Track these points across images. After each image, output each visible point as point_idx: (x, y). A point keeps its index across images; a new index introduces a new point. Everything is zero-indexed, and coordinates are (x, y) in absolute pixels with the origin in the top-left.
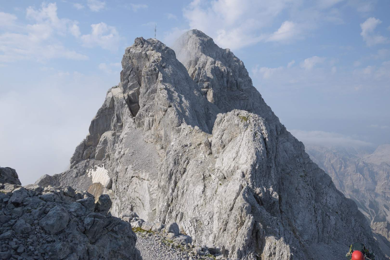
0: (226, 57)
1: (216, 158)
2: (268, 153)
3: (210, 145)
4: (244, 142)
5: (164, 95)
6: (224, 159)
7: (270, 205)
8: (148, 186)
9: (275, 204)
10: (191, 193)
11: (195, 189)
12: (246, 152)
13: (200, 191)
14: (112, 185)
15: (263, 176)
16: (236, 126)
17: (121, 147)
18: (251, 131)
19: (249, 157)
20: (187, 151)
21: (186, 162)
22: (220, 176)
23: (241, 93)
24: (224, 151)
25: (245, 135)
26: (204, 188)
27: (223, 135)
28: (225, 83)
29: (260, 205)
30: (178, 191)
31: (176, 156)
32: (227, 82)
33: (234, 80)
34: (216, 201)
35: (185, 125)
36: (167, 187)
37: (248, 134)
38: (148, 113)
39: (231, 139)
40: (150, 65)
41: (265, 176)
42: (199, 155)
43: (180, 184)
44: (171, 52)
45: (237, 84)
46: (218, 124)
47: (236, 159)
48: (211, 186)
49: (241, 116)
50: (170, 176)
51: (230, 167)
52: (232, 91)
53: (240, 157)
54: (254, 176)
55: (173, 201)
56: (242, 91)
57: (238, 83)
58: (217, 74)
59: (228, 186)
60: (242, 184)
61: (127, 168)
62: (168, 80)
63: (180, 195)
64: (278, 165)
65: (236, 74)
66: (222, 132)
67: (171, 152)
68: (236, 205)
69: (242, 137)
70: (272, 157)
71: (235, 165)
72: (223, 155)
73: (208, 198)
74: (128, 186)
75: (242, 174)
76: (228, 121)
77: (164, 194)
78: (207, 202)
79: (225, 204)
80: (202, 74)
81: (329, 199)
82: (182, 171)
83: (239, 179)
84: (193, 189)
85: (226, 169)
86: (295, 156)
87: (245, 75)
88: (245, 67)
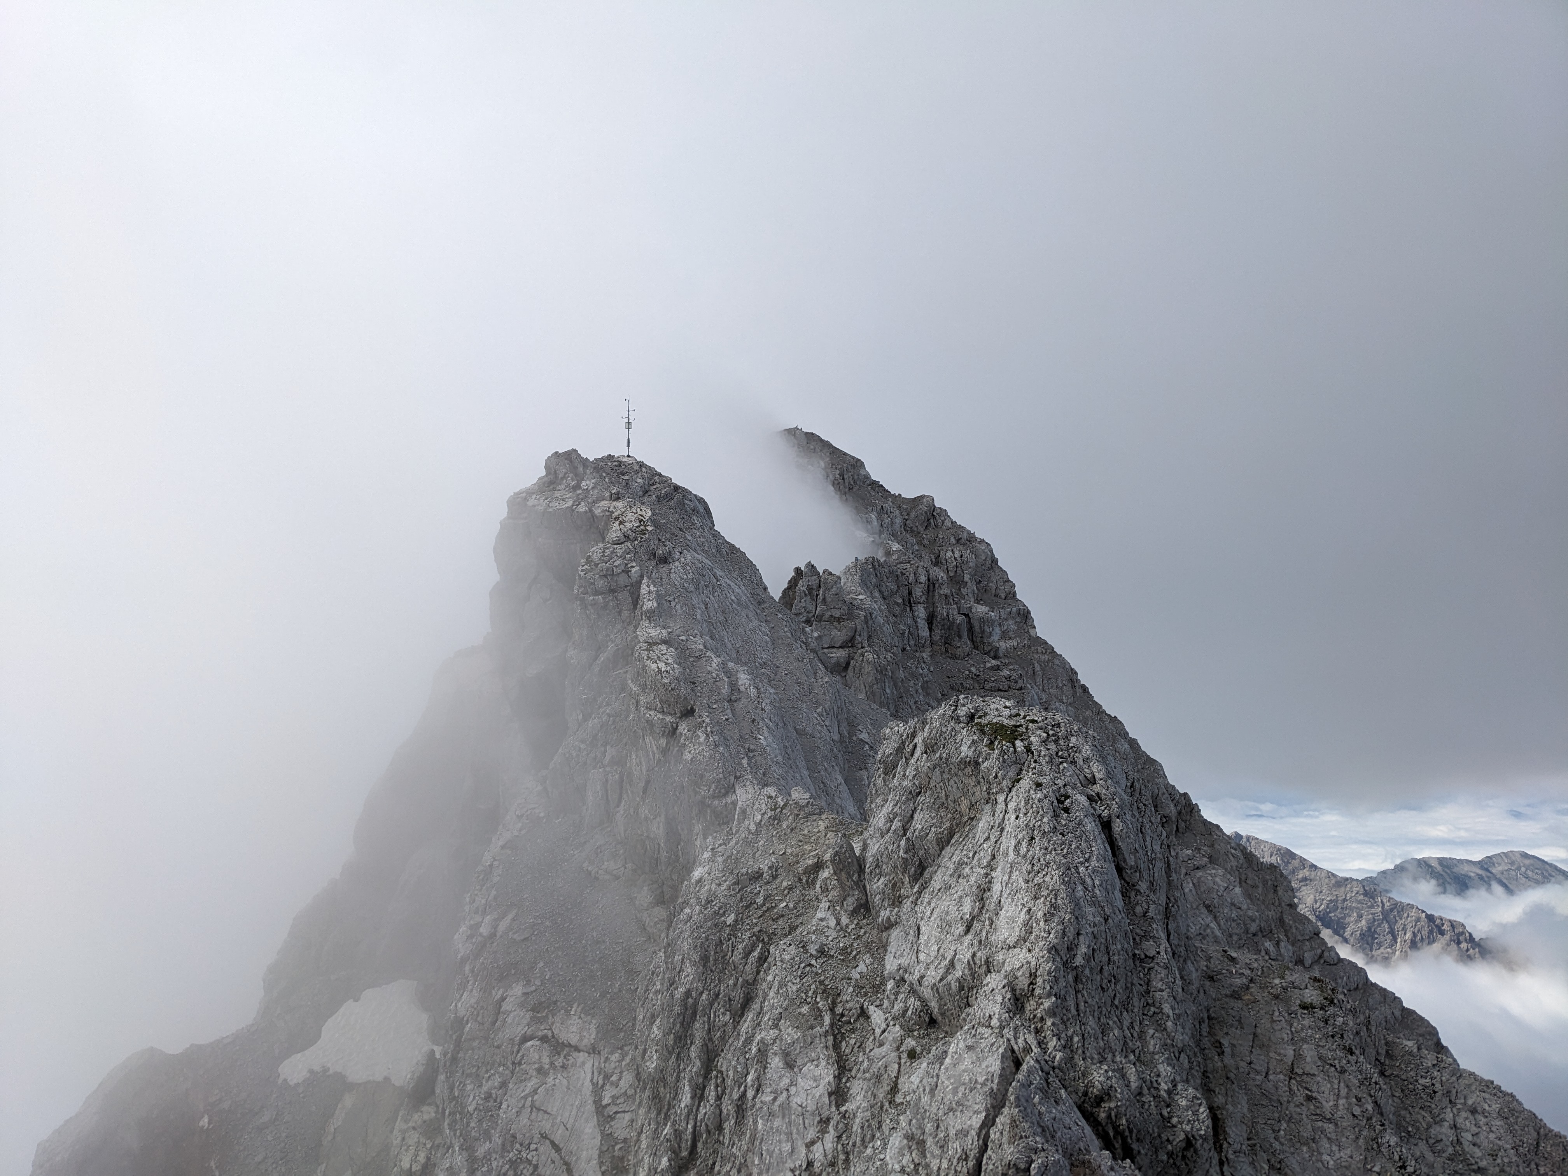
0: (921, 529)
1: (889, 926)
2: (1128, 889)
3: (860, 866)
4: (1008, 843)
5: (662, 665)
6: (923, 929)
7: (1170, 1155)
8: (591, 1081)
9: (1196, 1151)
10: (777, 1103)
11: (793, 1083)
12: (1024, 885)
13: (818, 1092)
14: (434, 1081)
15: (1116, 1002)
16: (969, 770)
17: (483, 902)
18: (1039, 785)
19: (1040, 909)
20: (760, 900)
21: (756, 953)
22: (910, 1012)
23: (988, 665)
24: (920, 893)
25: (1012, 806)
26: (838, 1078)
27: (912, 817)
28: (922, 624)
29: (1115, 1158)
30: (719, 1098)
31: (709, 928)
32: (931, 620)
33: (956, 612)
34: (896, 1141)
35: (750, 789)
36: (671, 1079)
37: (1027, 802)
38: (603, 749)
39: (951, 835)
40: (608, 552)
41: (1126, 1006)
42: (813, 917)
43: (728, 1062)
44: (692, 505)
45: (971, 629)
46: (889, 770)
47: (977, 926)
48: (866, 1064)
49: (985, 721)
50: (682, 1024)
51: (952, 964)
52: (954, 657)
53: (997, 914)
54: (1071, 1003)
55: (700, 1145)
56: (995, 657)
57: (976, 625)
58: (886, 593)
59: (948, 1061)
60: (1016, 1048)
61: (503, 999)
62: (678, 607)
63: (728, 1115)
64: (1182, 949)
65: (964, 591)
66: (908, 799)
67: (687, 910)
68: (993, 1156)
69: (999, 816)
70: (1152, 907)
71: (974, 955)
72: (919, 909)
73: (856, 1127)
74: (504, 1085)
75: (1009, 996)
76: (930, 748)
77: (659, 1113)
78: (854, 1145)
79: (937, 1152)
80: (824, 592)
81: (1465, 1120)
82: (738, 995)
83: (995, 1022)
84: (786, 1081)
85: (933, 975)
86: (1253, 928)
87: (1003, 596)
88: (999, 564)
